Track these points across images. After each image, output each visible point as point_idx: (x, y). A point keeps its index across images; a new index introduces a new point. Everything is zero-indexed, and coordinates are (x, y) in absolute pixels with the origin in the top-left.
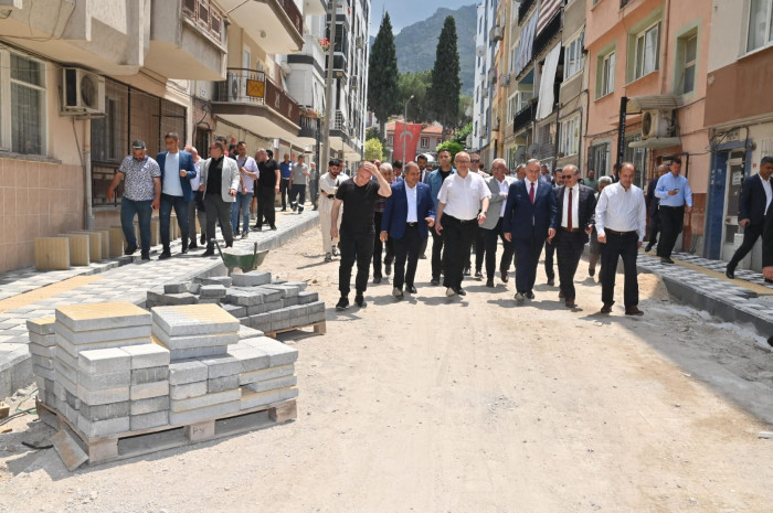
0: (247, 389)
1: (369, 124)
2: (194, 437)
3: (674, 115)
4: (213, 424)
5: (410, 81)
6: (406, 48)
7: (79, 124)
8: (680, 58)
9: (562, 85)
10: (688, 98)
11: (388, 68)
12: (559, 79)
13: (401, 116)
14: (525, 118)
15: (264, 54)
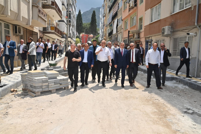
0: (61, 84)
1: (76, 35)
2: (52, 92)
3: (139, 34)
4: (55, 90)
5: (85, 25)
6: (84, 17)
7: (17, 37)
8: (140, 23)
9: (118, 27)
10: (141, 31)
11: (80, 22)
12: (117, 26)
13: (84, 33)
14: (111, 34)
15: (53, 20)
